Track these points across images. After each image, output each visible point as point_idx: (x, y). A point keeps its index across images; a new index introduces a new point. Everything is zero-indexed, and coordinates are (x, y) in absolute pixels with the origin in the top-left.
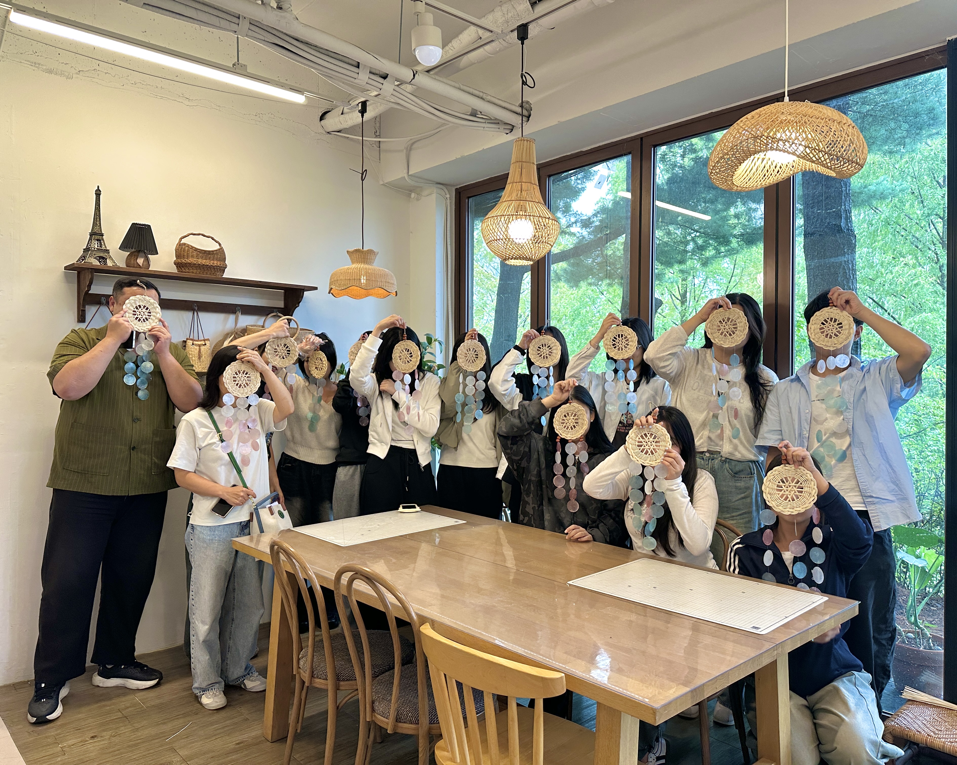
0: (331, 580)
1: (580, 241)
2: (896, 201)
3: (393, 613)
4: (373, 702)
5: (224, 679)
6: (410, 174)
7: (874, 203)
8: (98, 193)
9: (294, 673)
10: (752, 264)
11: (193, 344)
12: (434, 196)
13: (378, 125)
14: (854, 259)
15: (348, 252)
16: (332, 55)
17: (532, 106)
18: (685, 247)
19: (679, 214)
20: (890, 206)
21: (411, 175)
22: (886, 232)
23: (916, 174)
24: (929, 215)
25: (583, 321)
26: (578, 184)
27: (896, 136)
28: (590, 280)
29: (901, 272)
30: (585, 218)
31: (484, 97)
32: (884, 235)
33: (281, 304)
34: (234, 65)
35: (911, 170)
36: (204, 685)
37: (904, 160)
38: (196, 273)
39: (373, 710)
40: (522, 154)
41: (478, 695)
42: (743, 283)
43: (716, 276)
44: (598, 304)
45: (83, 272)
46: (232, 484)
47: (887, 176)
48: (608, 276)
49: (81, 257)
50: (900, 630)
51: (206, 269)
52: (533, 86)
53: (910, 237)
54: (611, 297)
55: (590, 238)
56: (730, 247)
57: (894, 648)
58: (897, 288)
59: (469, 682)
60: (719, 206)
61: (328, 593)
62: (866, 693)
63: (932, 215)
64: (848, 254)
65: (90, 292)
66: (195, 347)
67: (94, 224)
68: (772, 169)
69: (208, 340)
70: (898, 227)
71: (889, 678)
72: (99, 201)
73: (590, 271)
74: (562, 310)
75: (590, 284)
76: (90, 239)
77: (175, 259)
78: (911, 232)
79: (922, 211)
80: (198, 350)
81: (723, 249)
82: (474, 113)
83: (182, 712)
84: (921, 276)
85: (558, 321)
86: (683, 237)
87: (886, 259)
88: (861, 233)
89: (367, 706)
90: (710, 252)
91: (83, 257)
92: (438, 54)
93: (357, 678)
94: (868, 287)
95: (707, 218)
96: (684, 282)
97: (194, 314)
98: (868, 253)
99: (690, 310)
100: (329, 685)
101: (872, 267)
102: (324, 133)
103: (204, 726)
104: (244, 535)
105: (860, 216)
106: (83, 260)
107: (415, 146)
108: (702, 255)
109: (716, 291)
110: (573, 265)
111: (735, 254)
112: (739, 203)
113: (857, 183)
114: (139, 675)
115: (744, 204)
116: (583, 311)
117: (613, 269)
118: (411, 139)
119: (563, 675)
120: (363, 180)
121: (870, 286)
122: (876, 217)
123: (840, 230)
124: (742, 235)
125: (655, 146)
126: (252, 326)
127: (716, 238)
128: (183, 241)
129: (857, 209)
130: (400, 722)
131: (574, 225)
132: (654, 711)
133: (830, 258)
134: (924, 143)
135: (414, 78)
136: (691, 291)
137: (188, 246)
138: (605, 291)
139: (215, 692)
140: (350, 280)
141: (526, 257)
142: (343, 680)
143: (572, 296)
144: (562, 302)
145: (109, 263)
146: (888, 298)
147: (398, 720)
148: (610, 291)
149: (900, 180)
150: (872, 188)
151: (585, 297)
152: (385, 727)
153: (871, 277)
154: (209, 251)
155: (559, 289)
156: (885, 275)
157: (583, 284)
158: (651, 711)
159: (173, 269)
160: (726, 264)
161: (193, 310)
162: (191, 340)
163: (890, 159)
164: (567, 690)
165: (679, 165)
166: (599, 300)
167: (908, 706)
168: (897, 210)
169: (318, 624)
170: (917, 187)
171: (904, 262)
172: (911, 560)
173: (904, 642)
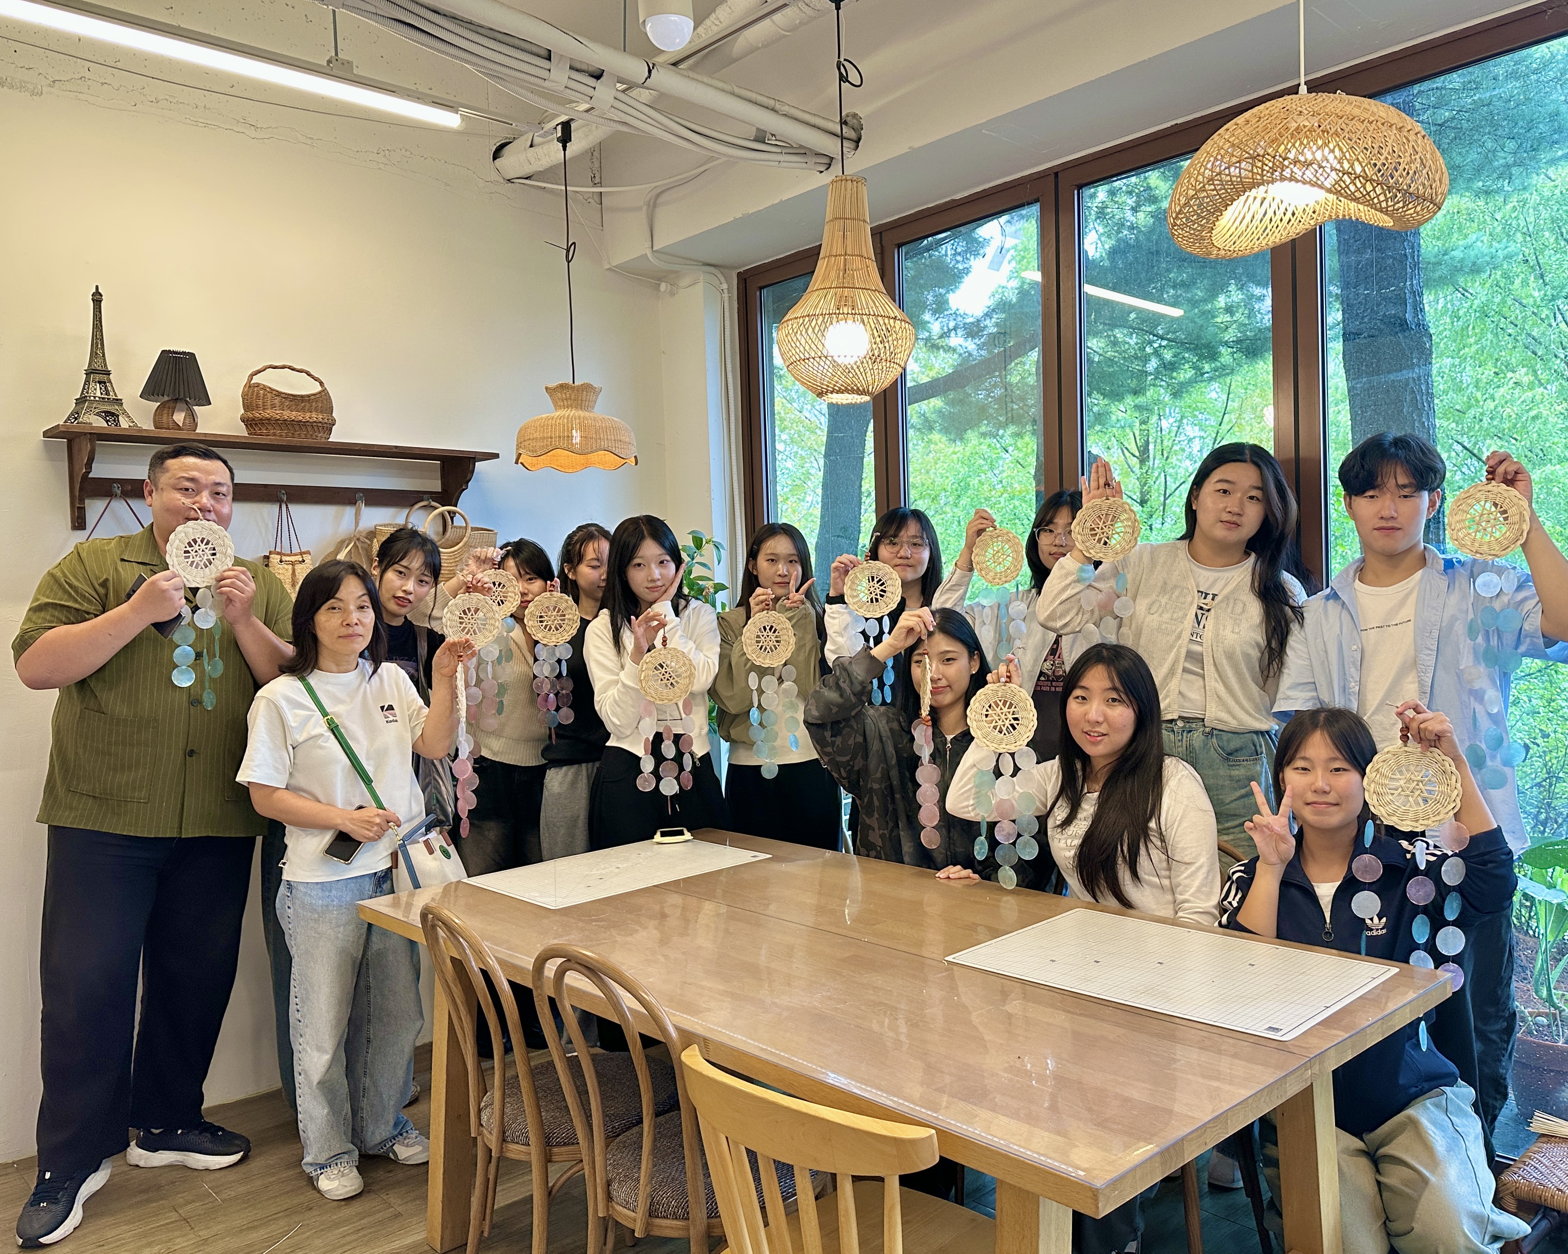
0: (528, 970)
1: (965, 361)
2: (1498, 277)
3: (633, 1029)
4: (609, 1184)
5: (359, 1144)
6: (655, 249)
7: (1461, 280)
8: (97, 299)
9: (473, 1135)
10: (1258, 391)
11: (281, 561)
12: (700, 287)
13: (597, 165)
14: (1429, 375)
15: (547, 388)
16: (500, 36)
17: (863, 122)
18: (1144, 366)
19: (1133, 309)
20: (1488, 285)
21: (656, 251)
22: (1482, 329)
23: (1531, 229)
24: (1554, 298)
25: (975, 499)
26: (958, 262)
27: (1496, 163)
28: (984, 428)
29: (1509, 397)
30: (971, 320)
31: (778, 106)
32: (1479, 335)
33: (436, 486)
34: (329, 62)
35: (1522, 223)
36: (322, 1160)
37: (1509, 206)
38: (281, 436)
39: (609, 1198)
40: (844, 203)
41: (785, 1171)
42: (1244, 424)
43: (1197, 413)
44: (1001, 468)
45: (77, 440)
46: (357, 805)
47: (1481, 233)
48: (1013, 420)
49: (72, 414)
50: (1522, 1012)
51: (297, 428)
52: (859, 83)
53: (1524, 336)
54: (1021, 455)
55: (981, 355)
56: (1219, 364)
57: (1513, 1046)
58: (1504, 425)
59: (768, 1151)
60: (1199, 293)
61: (522, 994)
62: (1464, 1126)
63: (1558, 299)
64: (1419, 366)
65: (91, 476)
66: (286, 566)
67: (93, 355)
68: (1278, 217)
69: (308, 553)
70: (1503, 320)
71: (1505, 1096)
72: (100, 312)
73: (982, 412)
74: (939, 481)
75: (984, 435)
76: (87, 381)
77: (243, 411)
78: (1524, 328)
79: (1543, 292)
80: (290, 571)
81: (1207, 367)
82: (761, 137)
83: (285, 1207)
84: (1542, 402)
85: (933, 499)
86: (1140, 349)
87: (1484, 376)
88: (1440, 333)
89: (599, 1190)
90: (1185, 374)
91: (75, 414)
92: (686, 30)
93: (581, 1141)
94: (1454, 425)
95: (1177, 312)
96: (1144, 427)
97: (280, 507)
98: (1454, 366)
99: (1156, 474)
100: (533, 1153)
101: (1460, 390)
102: (502, 180)
103: (322, 1230)
104: (383, 893)
105: (1438, 303)
106: (76, 419)
107: (661, 200)
108: (1172, 378)
109: (1197, 439)
110: (952, 403)
111: (1228, 374)
112: (1232, 288)
113: (1430, 246)
114: (209, 1145)
115: (1241, 289)
116: (974, 482)
117: (1021, 408)
118: (656, 187)
119: (934, 1131)
120: (569, 262)
121: (1457, 423)
122: (1465, 305)
123: (1403, 325)
124: (1239, 341)
125: (1080, 187)
126: (385, 526)
127: (1195, 349)
128: (256, 379)
129: (1433, 292)
130: (657, 1217)
131: (953, 334)
132: (1094, 1194)
133: (1388, 373)
134: (1543, 176)
135: (649, 77)
136: (1156, 441)
137: (265, 388)
138: (1011, 445)
139: (342, 1169)
140: (551, 438)
141: (858, 388)
142: (558, 1145)
143: (955, 456)
144: (937, 466)
145: (124, 423)
146: (1488, 441)
147: (652, 1213)
148: (1019, 446)
149: (1505, 240)
150: (1458, 254)
151: (977, 457)
152: (631, 1226)
153: (1458, 407)
154: (302, 396)
155: (932, 446)
156: (1481, 403)
157: (971, 435)
158: (1090, 1194)
159: (240, 431)
160: (1213, 392)
161: (280, 501)
162: (278, 553)
163: (1487, 204)
164: (941, 1157)
165: (1129, 224)
166: (1001, 462)
167: (1541, 1144)
168: (1500, 290)
169: (508, 1049)
170: (1532, 251)
171: (1514, 380)
172: (1539, 892)
173: (1530, 1033)
